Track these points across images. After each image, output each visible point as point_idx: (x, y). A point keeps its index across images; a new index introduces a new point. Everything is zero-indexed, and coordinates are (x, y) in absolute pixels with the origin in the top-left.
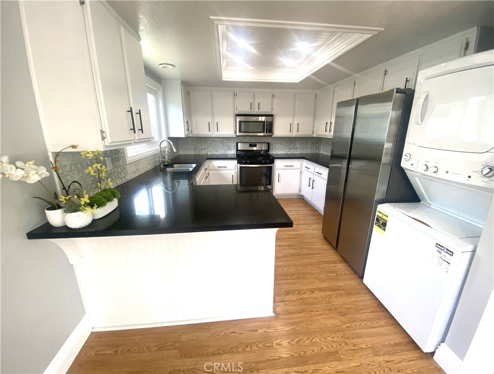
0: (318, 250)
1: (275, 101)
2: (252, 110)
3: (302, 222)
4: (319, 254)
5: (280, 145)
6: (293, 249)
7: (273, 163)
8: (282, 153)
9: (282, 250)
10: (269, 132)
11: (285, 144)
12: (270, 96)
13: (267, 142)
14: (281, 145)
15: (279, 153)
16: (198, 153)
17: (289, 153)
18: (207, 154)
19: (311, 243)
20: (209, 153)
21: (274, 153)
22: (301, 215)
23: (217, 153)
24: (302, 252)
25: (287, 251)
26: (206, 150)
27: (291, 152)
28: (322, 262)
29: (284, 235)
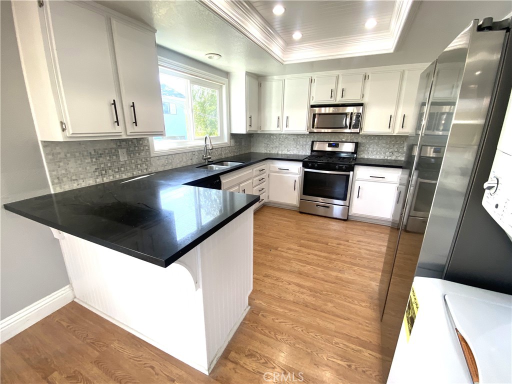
0: (351, 313)
1: (369, 83)
2: (332, 99)
3: (365, 262)
4: (348, 319)
5: (376, 147)
6: (314, 296)
7: (353, 170)
8: (378, 157)
9: (299, 292)
10: (354, 128)
11: (384, 145)
12: (361, 77)
13: (356, 141)
14: (377, 145)
15: (373, 157)
16: (268, 152)
17: (389, 158)
18: (278, 154)
19: (352, 297)
20: (280, 153)
21: (366, 157)
22: (372, 251)
23: (289, 153)
24: (323, 307)
25: (303, 296)
26: (277, 149)
27: (394, 158)
28: (342, 334)
29: (320, 273)
